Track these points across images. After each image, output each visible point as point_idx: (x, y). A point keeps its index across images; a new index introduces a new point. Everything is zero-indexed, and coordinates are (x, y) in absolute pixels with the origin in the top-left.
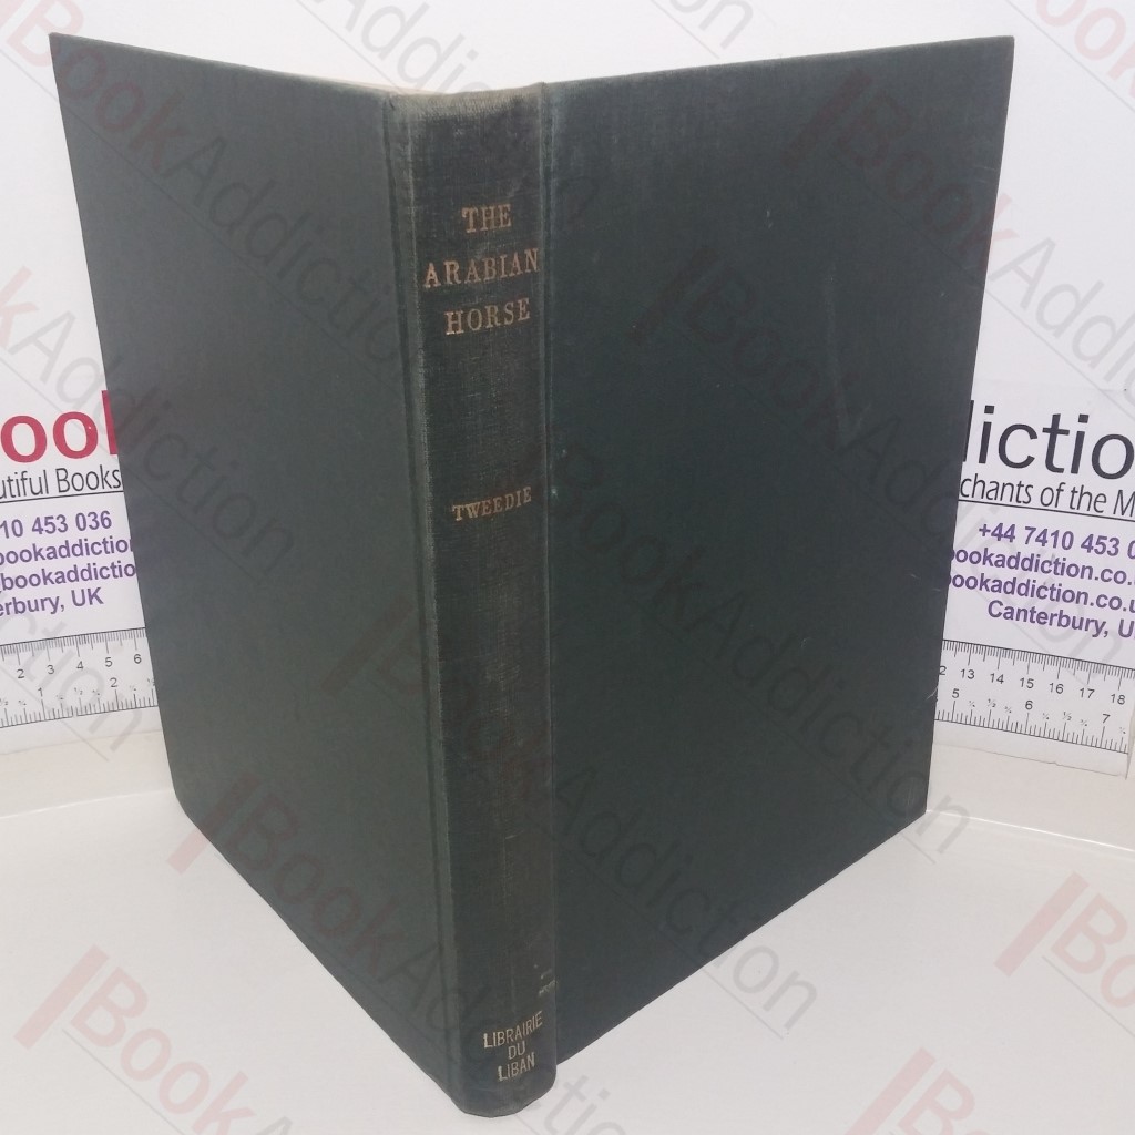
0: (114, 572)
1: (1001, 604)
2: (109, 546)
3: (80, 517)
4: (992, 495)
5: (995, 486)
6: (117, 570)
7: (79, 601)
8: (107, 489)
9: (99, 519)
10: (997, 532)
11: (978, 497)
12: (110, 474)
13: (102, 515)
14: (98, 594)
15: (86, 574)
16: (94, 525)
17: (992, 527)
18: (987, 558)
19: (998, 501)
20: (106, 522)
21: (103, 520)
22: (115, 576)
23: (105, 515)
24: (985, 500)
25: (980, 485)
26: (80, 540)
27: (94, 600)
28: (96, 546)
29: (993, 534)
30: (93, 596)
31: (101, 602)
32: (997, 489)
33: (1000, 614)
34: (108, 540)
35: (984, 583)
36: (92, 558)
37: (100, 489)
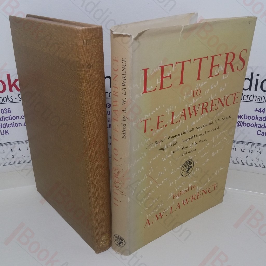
0: (12, 125)
1: (261, 131)
2: (10, 118)
3: (2, 110)
4: (258, 100)
5: (259, 97)
6: (13, 125)
7: (3, 133)
8: (9, 102)
9: (7, 110)
10: (260, 111)
11: (254, 101)
12: (10, 98)
13: (8, 109)
14: (8, 132)
15: (4, 126)
16: (6, 112)
17: (258, 109)
18: (257, 118)
19: (260, 102)
20: (9, 111)
21: (8, 111)
22: (13, 127)
23: (9, 109)
24: (256, 101)
25: (255, 97)
26: (2, 116)
27: (7, 133)
28: (7, 118)
29: (259, 111)
30: (7, 132)
31: (9, 134)
32: (260, 98)
33: (260, 134)
34: (10, 116)
35: (256, 125)
36: (6, 122)
37: (7, 102)
